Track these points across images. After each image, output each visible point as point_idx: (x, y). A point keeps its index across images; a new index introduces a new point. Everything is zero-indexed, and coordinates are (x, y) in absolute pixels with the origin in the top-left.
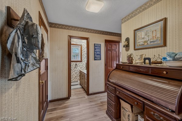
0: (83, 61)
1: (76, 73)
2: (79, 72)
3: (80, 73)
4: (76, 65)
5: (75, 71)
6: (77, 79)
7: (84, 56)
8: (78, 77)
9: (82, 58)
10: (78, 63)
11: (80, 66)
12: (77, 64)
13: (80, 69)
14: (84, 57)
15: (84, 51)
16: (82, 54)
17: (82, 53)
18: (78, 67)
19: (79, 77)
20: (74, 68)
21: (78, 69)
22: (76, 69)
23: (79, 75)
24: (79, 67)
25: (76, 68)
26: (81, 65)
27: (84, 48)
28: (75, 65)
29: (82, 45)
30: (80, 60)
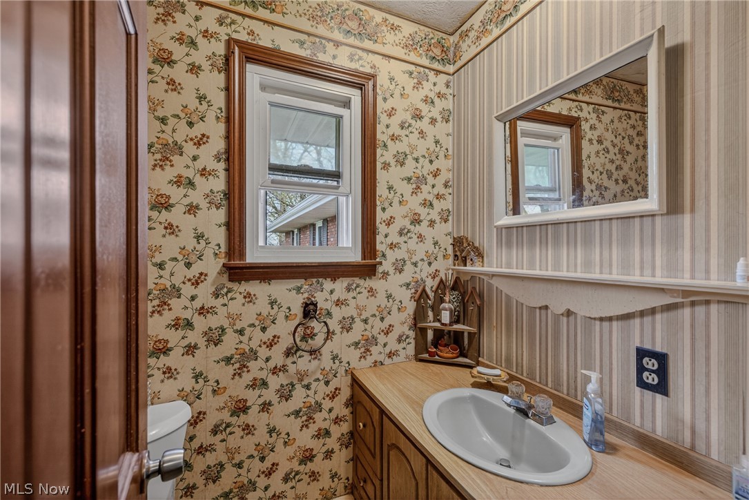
0: (387, 266)
1: (307, 414)
2: (346, 393)
3: (352, 402)
4: (310, 310)
5: (299, 395)
6: (325, 482)
7: (396, 211)
8: (329, 454)
9: (382, 228)
10: (328, 293)
11: (358, 326)
12: (321, 299)
13: (352, 356)
14: (400, 223)
15: (393, 147)
16: (381, 190)
17: (382, 176)
18: (329, 334)
19: (341, 458)
20: (278, 358)
21: (326, 361)
22: (304, 363)
23: (345, 427)
24: (341, 342)
25: (314, 352)
26: (372, 306)
27: (395, 121)
28: (298, 310)
29: (382, 80)
30: (355, 257)
